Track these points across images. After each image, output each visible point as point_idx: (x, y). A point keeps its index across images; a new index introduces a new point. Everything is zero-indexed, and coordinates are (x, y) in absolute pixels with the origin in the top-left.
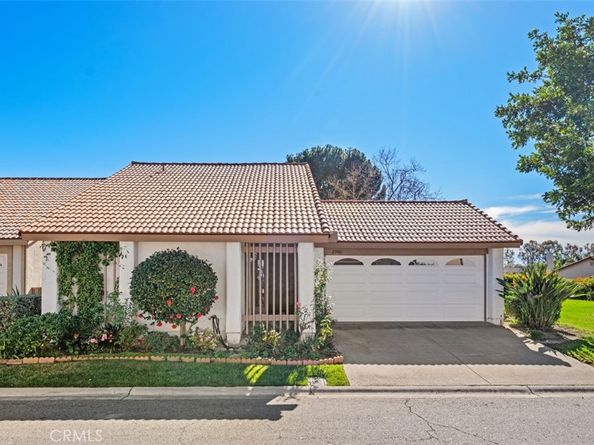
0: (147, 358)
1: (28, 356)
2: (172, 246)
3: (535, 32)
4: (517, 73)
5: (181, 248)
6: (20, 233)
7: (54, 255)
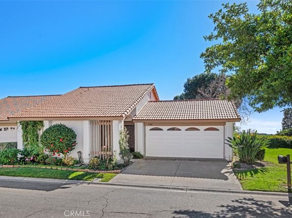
0: (45, 167)
1: (5, 164)
2: (58, 122)
3: (211, 15)
4: (208, 36)
5: (62, 123)
6: (8, 118)
7: (21, 126)
